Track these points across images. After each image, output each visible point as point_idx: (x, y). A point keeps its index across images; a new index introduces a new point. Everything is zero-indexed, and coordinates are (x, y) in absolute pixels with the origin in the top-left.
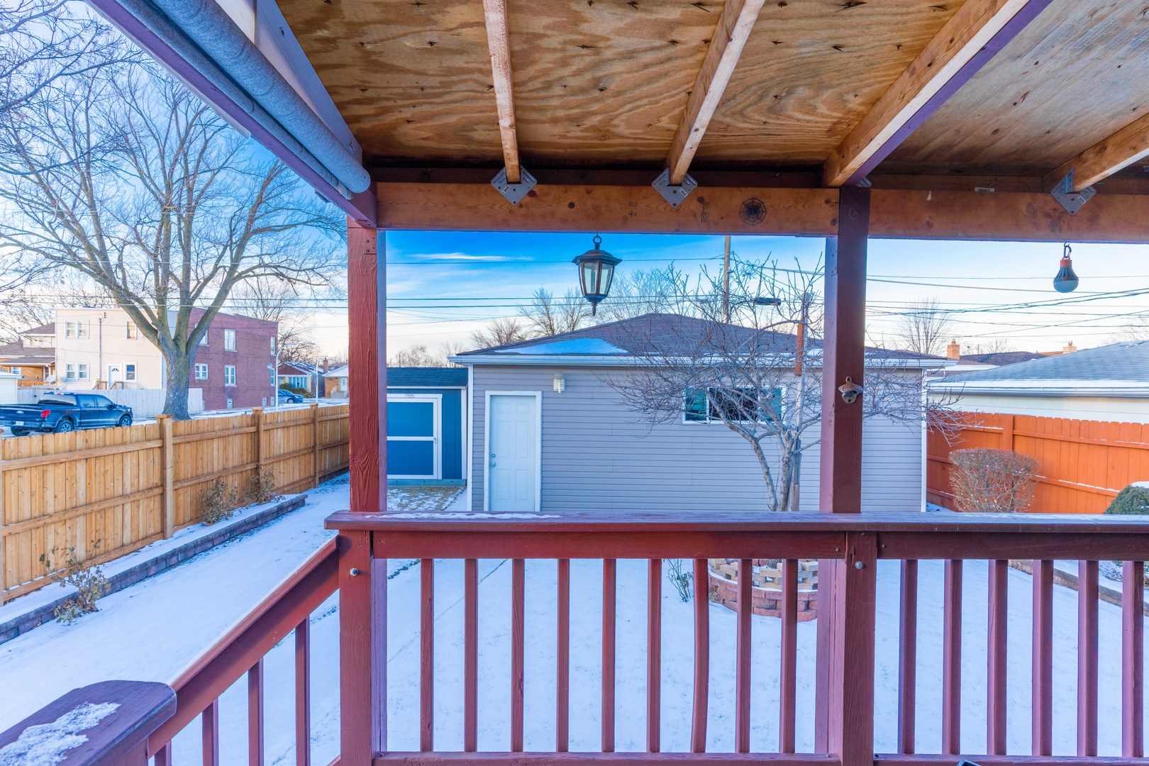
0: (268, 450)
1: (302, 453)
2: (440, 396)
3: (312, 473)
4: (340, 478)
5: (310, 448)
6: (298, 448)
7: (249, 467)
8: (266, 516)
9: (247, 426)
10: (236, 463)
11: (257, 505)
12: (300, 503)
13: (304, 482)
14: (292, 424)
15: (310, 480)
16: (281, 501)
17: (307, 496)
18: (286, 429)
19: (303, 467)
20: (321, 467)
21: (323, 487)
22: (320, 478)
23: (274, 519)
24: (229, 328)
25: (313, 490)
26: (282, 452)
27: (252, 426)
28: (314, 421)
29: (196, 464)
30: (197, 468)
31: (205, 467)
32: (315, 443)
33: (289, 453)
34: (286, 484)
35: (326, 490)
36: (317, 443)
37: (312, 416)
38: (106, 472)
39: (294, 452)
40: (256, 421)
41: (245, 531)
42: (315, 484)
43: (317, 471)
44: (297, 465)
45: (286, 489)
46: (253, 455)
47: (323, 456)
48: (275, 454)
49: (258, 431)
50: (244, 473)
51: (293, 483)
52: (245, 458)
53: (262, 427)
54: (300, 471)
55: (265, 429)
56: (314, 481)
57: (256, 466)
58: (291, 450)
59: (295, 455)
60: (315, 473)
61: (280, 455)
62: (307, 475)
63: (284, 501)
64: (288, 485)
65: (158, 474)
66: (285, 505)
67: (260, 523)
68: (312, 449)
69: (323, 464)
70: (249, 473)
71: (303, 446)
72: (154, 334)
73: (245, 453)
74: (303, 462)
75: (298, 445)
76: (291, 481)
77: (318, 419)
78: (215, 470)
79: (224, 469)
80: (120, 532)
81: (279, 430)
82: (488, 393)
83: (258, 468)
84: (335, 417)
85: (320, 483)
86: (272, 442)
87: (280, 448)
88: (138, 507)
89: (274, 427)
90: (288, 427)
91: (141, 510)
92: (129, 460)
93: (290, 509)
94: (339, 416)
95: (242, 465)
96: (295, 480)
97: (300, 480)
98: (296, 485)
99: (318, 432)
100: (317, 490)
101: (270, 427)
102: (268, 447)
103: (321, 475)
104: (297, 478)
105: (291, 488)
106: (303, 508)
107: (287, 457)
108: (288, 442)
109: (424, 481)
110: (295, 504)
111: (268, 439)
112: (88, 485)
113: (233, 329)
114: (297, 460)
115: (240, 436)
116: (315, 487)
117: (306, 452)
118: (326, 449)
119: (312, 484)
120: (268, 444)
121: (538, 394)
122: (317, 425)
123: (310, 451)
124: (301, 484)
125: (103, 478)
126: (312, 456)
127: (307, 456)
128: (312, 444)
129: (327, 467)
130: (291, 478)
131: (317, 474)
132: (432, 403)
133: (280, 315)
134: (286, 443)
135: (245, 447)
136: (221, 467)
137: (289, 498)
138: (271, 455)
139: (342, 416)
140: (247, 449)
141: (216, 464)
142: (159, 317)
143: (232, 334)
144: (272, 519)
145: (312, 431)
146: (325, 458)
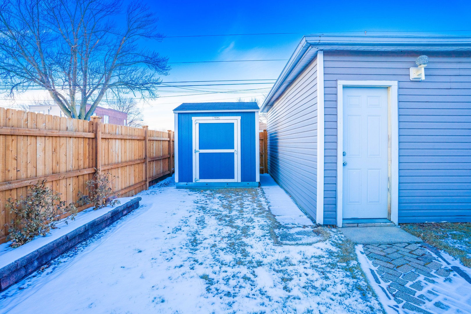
0: (106, 157)
1: (137, 162)
2: (239, 118)
3: (144, 179)
4: (162, 182)
5: (142, 159)
6: (133, 159)
7: (86, 172)
8: (98, 225)
9: (84, 131)
10: (70, 167)
11: (94, 209)
12: (135, 206)
13: (138, 186)
14: (128, 138)
15: (143, 184)
16: (117, 205)
17: (140, 199)
18: (123, 141)
19: (137, 174)
20: (150, 174)
21: (151, 189)
22: (150, 182)
23: (108, 226)
24: (106, 115)
25: (145, 192)
26: (120, 161)
27: (89, 132)
28: (145, 139)
32: (146, 156)
33: (126, 162)
34: (123, 188)
35: (155, 192)
36: (148, 156)
37: (144, 135)
39: (130, 161)
40: (94, 129)
41: (67, 250)
42: (146, 187)
43: (148, 177)
44: (133, 171)
45: (120, 193)
46: (91, 160)
47: (151, 166)
48: (114, 162)
49: (95, 138)
50: (81, 178)
51: (130, 187)
52: (81, 163)
53: (100, 135)
54: (135, 177)
55: (104, 137)
56: (146, 184)
57: (93, 171)
58: (128, 159)
59: (131, 163)
60: (146, 178)
61: (118, 163)
62: (141, 180)
63: (120, 205)
64: (125, 188)
66: (120, 209)
67: (90, 234)
68: (144, 161)
69: (151, 172)
70: (87, 177)
71: (137, 157)
72: (69, 114)
73: (81, 157)
74: (137, 170)
75: (133, 156)
76: (128, 185)
77: (148, 138)
78: (40, 173)
79: (53, 173)
81: (117, 141)
82: (341, 83)
83: (95, 172)
84: (159, 139)
85: (150, 186)
86: (111, 151)
87: (118, 156)
89: (112, 137)
90: (125, 140)
93: (125, 212)
94: (162, 139)
95: (79, 170)
96: (131, 184)
97: (136, 184)
98: (132, 188)
99: (148, 148)
100: (148, 192)
101: (108, 137)
102: (106, 154)
103: (151, 180)
104: (132, 182)
105: (127, 191)
106: (137, 211)
107: (124, 164)
108: (125, 152)
109: (227, 183)
110: (131, 206)
111: (107, 147)
113: (108, 115)
114: (132, 168)
115: (75, 140)
116: (146, 190)
117: (139, 162)
118: (153, 161)
119: (144, 187)
120: (107, 151)
121: (394, 84)
122: (147, 142)
123: (142, 161)
124: (136, 187)
126: (144, 165)
127: (140, 165)
128: (144, 157)
129: (154, 175)
130: (128, 182)
131: (148, 179)
132: (233, 124)
133: (129, 112)
134: (123, 152)
135: (81, 151)
136: (49, 171)
137: (124, 201)
138: (110, 162)
139: (163, 139)
140: (84, 154)
142: (72, 105)
143: (107, 117)
144: (106, 226)
145: (144, 146)
146: (153, 167)
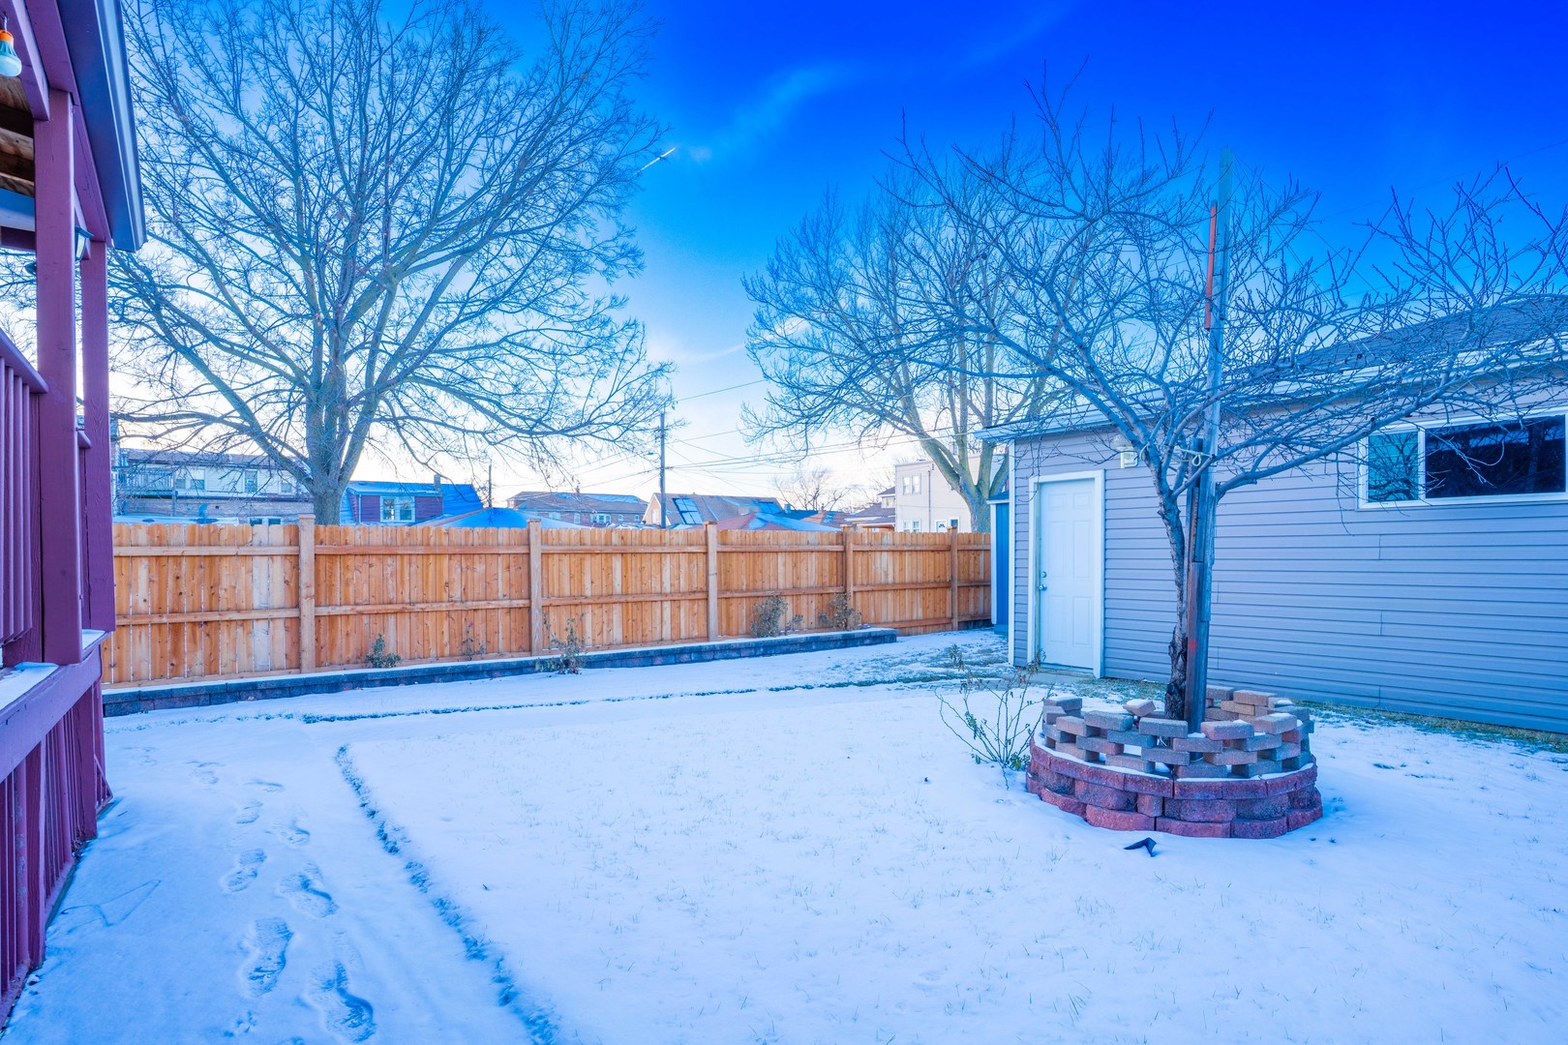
0: (866, 575)
1: (930, 586)
3: (947, 615)
5: (943, 581)
6: (921, 580)
7: (831, 590)
9: (831, 544)
10: (813, 583)
13: (931, 621)
14: (908, 549)
15: (944, 621)
18: (897, 554)
19: (928, 603)
22: (961, 622)
26: (890, 581)
28: (949, 549)
29: (754, 576)
30: (755, 580)
31: (766, 581)
32: (951, 577)
33: (904, 584)
34: (897, 619)
36: (956, 577)
37: (947, 543)
38: (642, 568)
39: (913, 583)
40: (844, 540)
43: (956, 613)
44: (920, 599)
46: (838, 577)
48: (878, 582)
49: (844, 552)
50: (825, 596)
51: (912, 620)
52: (827, 580)
53: (852, 548)
54: (924, 607)
55: (858, 550)
58: (908, 580)
59: (913, 586)
60: (952, 617)
61: (887, 584)
62: (938, 615)
65: (703, 579)
68: (947, 585)
70: (832, 597)
71: (930, 578)
73: (827, 574)
74: (930, 597)
75: (920, 575)
76: (908, 617)
77: (958, 547)
78: (781, 586)
79: (794, 587)
80: (659, 627)
81: (885, 554)
82: (1033, 481)
83: (844, 593)
85: (961, 628)
86: (872, 567)
87: (887, 575)
88: (679, 607)
89: (875, 549)
90: (901, 552)
91: (682, 610)
92: (667, 560)
95: (823, 586)
96: (915, 617)
97: (924, 618)
98: (918, 623)
101: (866, 549)
102: (865, 571)
103: (963, 620)
104: (918, 614)
107: (901, 587)
108: (902, 571)
111: (866, 563)
112: (624, 577)
114: (919, 594)
115: (819, 553)
116: (952, 629)
117: (934, 585)
119: (947, 626)
120: (865, 568)
121: (1098, 475)
122: (957, 554)
123: (943, 585)
125: (639, 574)
126: (948, 594)
127: (938, 591)
128: (947, 578)
131: (956, 617)
134: (897, 570)
135: (825, 567)
136: (789, 584)
138: (872, 582)
140: (831, 570)
141: (781, 580)
142: (960, 461)
145: (948, 561)
